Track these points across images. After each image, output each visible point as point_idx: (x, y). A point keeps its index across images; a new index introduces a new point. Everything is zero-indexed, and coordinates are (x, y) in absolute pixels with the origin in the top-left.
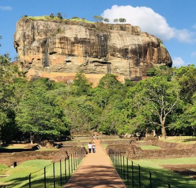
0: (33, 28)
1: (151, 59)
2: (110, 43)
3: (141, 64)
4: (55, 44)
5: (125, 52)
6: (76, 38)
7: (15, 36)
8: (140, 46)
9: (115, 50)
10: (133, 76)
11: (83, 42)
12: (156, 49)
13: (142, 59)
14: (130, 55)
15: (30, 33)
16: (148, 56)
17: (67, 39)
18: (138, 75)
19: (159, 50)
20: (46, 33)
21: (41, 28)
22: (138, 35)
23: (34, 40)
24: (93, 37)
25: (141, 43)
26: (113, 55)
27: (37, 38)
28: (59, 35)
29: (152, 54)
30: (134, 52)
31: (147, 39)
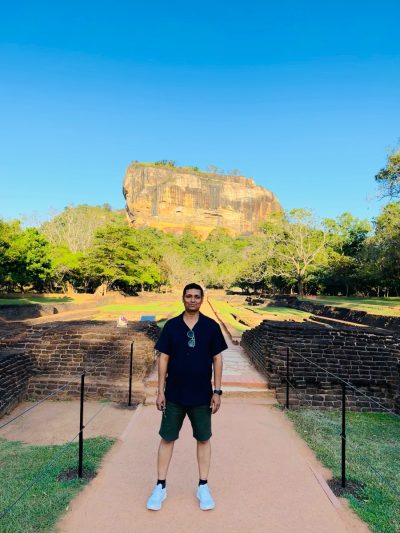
0: (143, 174)
1: (264, 214)
2: (222, 195)
3: (254, 218)
4: (165, 192)
5: (237, 205)
6: (187, 188)
7: (124, 182)
8: (253, 200)
9: (227, 202)
10: (244, 230)
11: (195, 192)
12: (270, 204)
13: (254, 214)
14: (242, 209)
15: (140, 180)
16: (261, 210)
17: (178, 188)
18: (249, 229)
19: (273, 205)
20: (156, 181)
21: (151, 175)
22: (252, 188)
23: (143, 187)
24: (205, 188)
25: (254, 197)
26: (224, 208)
27: (146, 185)
28: (169, 184)
29: (265, 209)
30: (247, 205)
31: (261, 193)
